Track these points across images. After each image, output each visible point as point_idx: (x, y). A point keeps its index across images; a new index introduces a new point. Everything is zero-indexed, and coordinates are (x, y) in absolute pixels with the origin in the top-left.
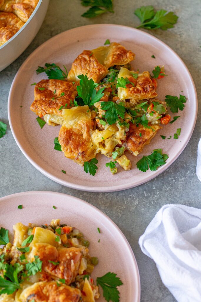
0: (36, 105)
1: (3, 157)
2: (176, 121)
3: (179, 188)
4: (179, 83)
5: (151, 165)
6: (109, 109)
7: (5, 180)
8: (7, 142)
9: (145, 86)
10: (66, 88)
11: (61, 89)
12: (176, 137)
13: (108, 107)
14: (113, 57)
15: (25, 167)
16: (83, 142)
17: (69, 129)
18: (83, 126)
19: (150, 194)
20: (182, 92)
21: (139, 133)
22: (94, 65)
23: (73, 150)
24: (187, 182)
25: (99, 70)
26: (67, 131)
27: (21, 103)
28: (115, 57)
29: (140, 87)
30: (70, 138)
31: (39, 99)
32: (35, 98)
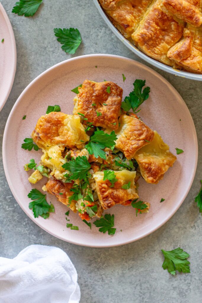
0: (88, 86)
1: (41, 52)
2: (86, 225)
3: (17, 229)
4: (131, 227)
5: (36, 203)
6: (79, 165)
8: (57, 55)
9: (111, 198)
10: (107, 117)
11: (106, 112)
12: (69, 226)
13: (81, 164)
14: (146, 163)
16: (50, 137)
17: (62, 122)
18: (65, 137)
19: (9, 201)
20: (121, 231)
21: (63, 192)
22: (134, 144)
23: (42, 127)
24: (23, 236)
25: (128, 151)
26: (60, 121)
27: (100, 66)
28: (147, 165)
29: (109, 193)
30: (53, 124)
31: (95, 89)
32: (99, 83)
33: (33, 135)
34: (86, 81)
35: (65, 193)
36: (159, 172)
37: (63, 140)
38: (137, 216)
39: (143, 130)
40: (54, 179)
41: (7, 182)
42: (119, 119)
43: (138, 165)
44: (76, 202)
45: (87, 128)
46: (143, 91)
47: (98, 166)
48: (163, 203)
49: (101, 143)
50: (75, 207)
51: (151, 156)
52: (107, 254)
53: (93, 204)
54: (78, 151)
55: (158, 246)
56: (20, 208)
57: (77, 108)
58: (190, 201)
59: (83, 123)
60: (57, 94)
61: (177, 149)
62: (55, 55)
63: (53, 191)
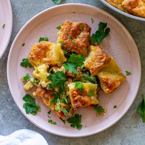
0: (68, 24)
1: (37, 2)
2: (62, 121)
3: (14, 122)
4: (93, 124)
5: (28, 104)
6: (58, 77)
7: (20, 4)
8: (48, 4)
9: (80, 102)
10: (80, 45)
11: (79, 42)
12: (50, 121)
13: (60, 76)
14: (105, 79)
15: (29, 18)
16: (40, 58)
17: (49, 48)
18: (50, 58)
19: (9, 102)
20: (86, 127)
21: (46, 97)
22: (97, 65)
23: (35, 51)
24: (18, 127)
25: (92, 69)
26: (47, 47)
27: (77, 12)
28: (105, 80)
29: (78, 98)
30: (42, 49)
31: (72, 26)
32: (75, 23)
33: (28, 56)
34: (66, 21)
35: (48, 97)
36: (114, 85)
37: (48, 60)
38: (97, 116)
39: (104, 55)
40: (41, 87)
41: (9, 89)
42: (88, 48)
43: (99, 80)
44: (55, 104)
45: (65, 52)
46: (105, 31)
47: (72, 79)
48: (116, 108)
49: (74, 63)
50: (55, 108)
51: (108, 75)
52: (75, 143)
53: (67, 106)
54: (59, 68)
55: (111, 139)
56: (17, 108)
57: (59, 39)
58: (134, 109)
59: (63, 49)
60: (47, 30)
61: (127, 72)
62: (47, 4)
63: (40, 96)
